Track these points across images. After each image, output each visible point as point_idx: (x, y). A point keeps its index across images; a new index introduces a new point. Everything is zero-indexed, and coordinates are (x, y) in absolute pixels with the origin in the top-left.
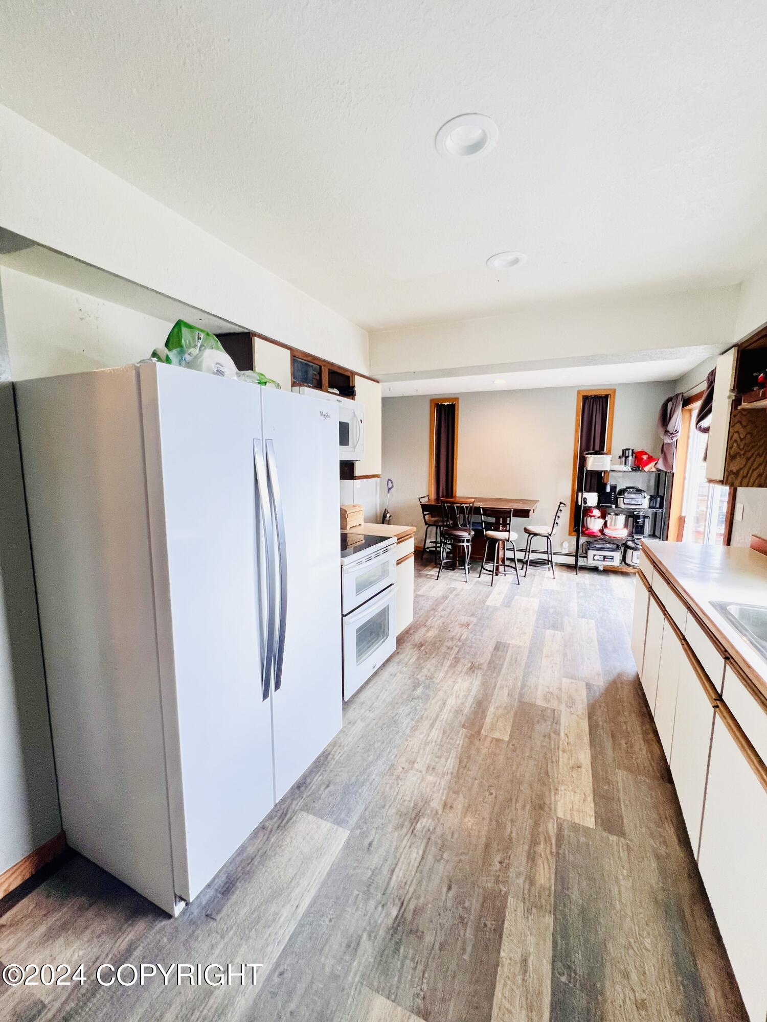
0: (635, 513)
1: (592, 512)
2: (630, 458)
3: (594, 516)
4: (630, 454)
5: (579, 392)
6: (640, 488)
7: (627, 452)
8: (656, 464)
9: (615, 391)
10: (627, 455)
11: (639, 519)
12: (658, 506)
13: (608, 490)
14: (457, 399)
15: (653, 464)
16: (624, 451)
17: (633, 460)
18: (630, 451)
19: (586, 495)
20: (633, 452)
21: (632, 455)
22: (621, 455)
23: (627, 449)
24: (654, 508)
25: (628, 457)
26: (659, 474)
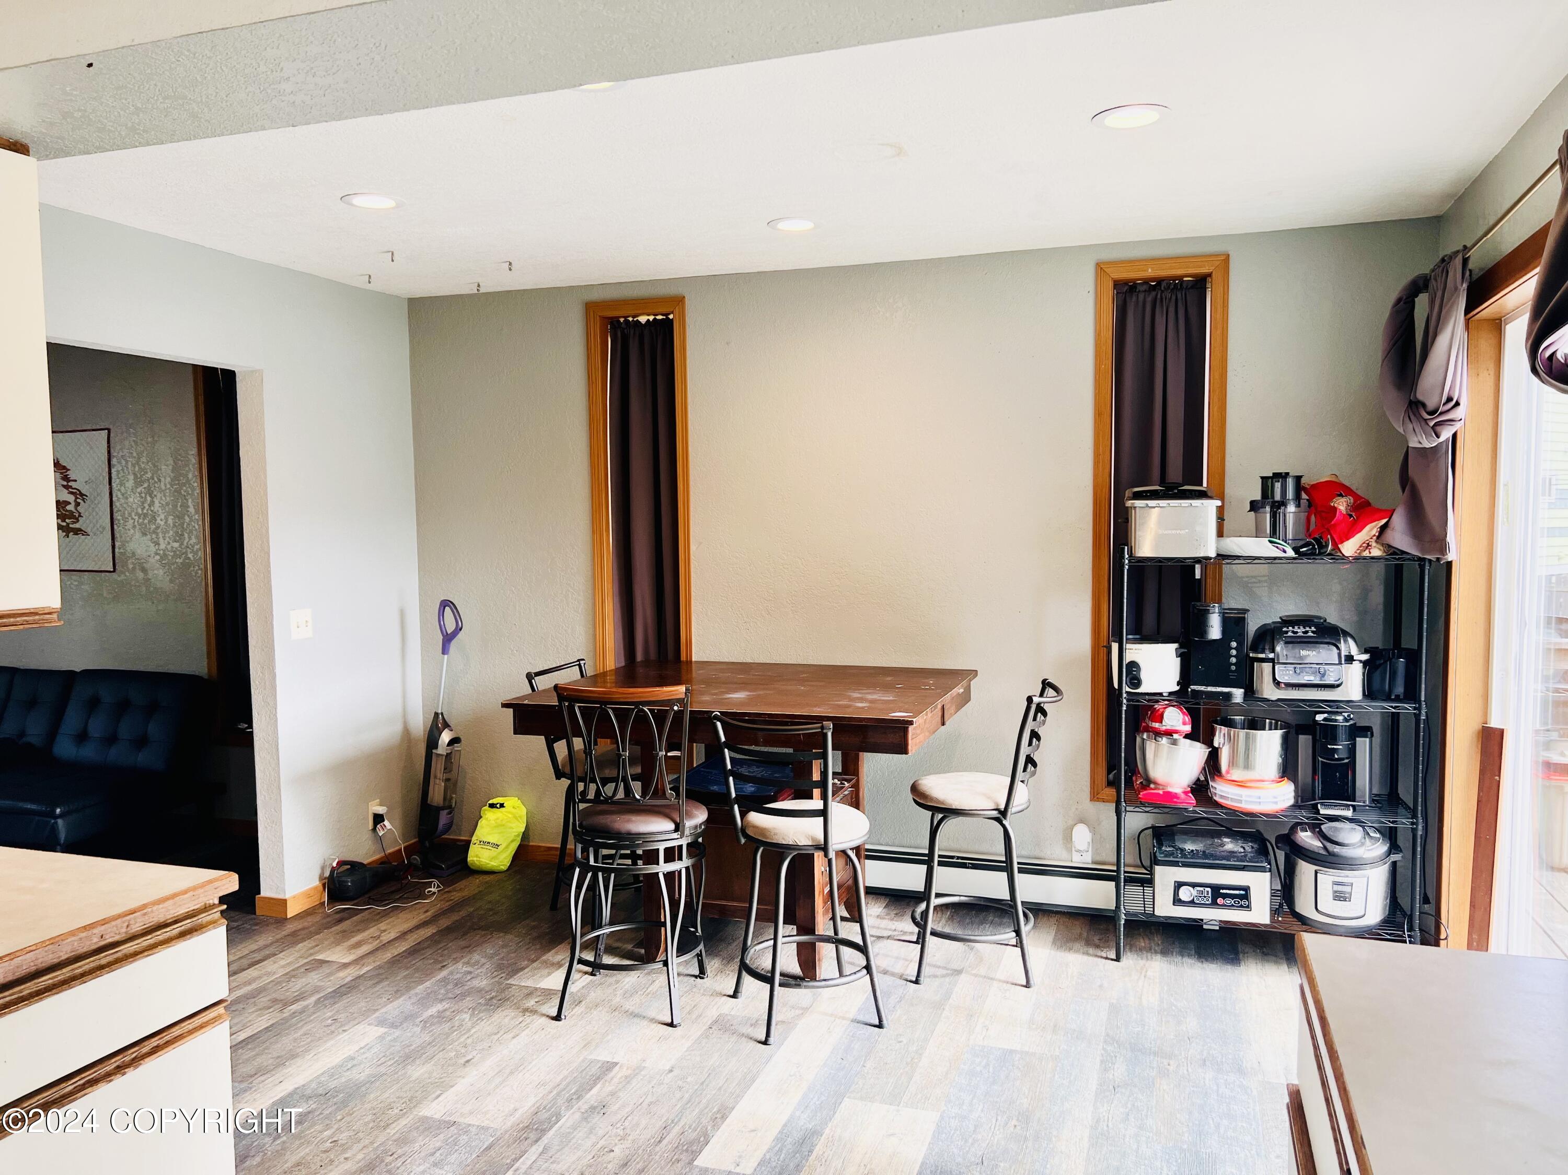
0: (1319, 718)
1: (1160, 719)
2: (1291, 508)
3: (1169, 733)
4: (1290, 494)
5: (1100, 268)
6: (1333, 618)
7: (1278, 486)
8: (1383, 529)
9: (1225, 260)
10: (1278, 497)
11: (1334, 741)
12: (1400, 689)
13: (1215, 632)
14: (679, 301)
15: (1370, 530)
16: (1267, 483)
17: (1303, 516)
18: (1290, 483)
19: (1137, 652)
20: (1299, 488)
21: (1298, 498)
22: (1258, 496)
23: (1277, 476)
24: (1388, 699)
25: (1283, 503)
26: (1399, 570)
